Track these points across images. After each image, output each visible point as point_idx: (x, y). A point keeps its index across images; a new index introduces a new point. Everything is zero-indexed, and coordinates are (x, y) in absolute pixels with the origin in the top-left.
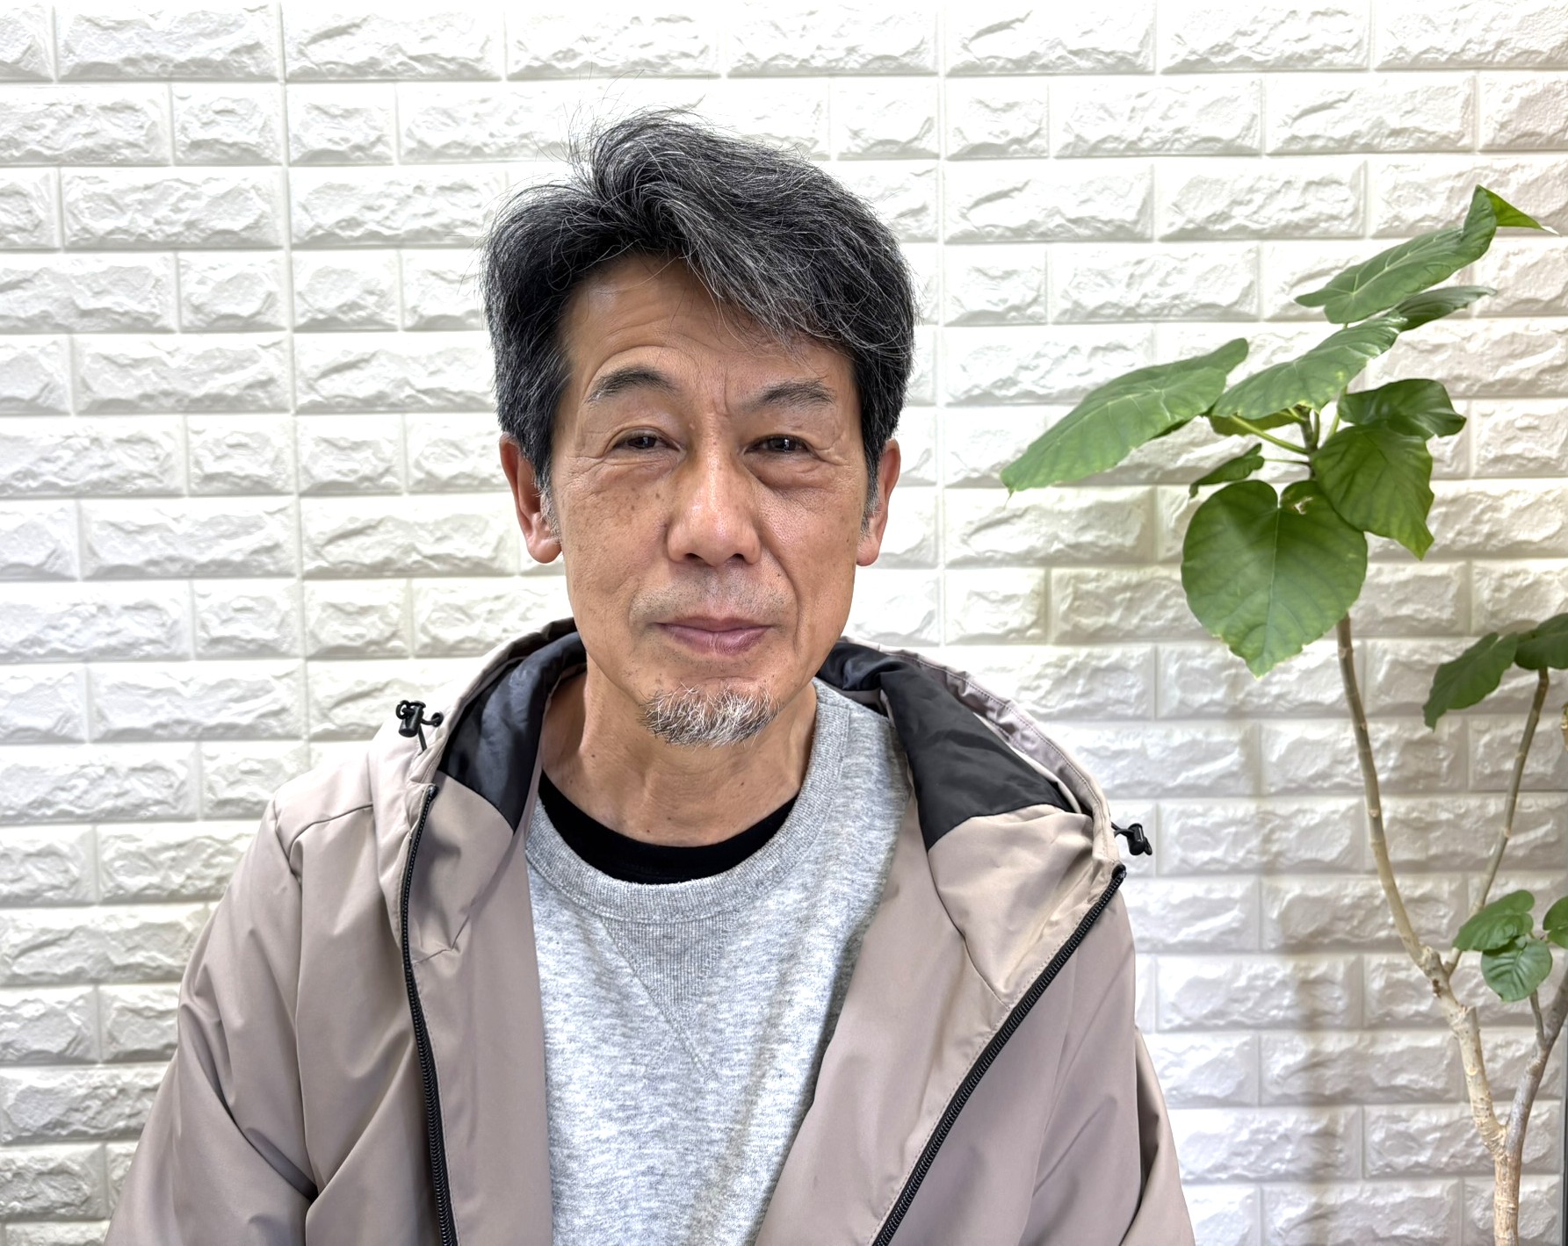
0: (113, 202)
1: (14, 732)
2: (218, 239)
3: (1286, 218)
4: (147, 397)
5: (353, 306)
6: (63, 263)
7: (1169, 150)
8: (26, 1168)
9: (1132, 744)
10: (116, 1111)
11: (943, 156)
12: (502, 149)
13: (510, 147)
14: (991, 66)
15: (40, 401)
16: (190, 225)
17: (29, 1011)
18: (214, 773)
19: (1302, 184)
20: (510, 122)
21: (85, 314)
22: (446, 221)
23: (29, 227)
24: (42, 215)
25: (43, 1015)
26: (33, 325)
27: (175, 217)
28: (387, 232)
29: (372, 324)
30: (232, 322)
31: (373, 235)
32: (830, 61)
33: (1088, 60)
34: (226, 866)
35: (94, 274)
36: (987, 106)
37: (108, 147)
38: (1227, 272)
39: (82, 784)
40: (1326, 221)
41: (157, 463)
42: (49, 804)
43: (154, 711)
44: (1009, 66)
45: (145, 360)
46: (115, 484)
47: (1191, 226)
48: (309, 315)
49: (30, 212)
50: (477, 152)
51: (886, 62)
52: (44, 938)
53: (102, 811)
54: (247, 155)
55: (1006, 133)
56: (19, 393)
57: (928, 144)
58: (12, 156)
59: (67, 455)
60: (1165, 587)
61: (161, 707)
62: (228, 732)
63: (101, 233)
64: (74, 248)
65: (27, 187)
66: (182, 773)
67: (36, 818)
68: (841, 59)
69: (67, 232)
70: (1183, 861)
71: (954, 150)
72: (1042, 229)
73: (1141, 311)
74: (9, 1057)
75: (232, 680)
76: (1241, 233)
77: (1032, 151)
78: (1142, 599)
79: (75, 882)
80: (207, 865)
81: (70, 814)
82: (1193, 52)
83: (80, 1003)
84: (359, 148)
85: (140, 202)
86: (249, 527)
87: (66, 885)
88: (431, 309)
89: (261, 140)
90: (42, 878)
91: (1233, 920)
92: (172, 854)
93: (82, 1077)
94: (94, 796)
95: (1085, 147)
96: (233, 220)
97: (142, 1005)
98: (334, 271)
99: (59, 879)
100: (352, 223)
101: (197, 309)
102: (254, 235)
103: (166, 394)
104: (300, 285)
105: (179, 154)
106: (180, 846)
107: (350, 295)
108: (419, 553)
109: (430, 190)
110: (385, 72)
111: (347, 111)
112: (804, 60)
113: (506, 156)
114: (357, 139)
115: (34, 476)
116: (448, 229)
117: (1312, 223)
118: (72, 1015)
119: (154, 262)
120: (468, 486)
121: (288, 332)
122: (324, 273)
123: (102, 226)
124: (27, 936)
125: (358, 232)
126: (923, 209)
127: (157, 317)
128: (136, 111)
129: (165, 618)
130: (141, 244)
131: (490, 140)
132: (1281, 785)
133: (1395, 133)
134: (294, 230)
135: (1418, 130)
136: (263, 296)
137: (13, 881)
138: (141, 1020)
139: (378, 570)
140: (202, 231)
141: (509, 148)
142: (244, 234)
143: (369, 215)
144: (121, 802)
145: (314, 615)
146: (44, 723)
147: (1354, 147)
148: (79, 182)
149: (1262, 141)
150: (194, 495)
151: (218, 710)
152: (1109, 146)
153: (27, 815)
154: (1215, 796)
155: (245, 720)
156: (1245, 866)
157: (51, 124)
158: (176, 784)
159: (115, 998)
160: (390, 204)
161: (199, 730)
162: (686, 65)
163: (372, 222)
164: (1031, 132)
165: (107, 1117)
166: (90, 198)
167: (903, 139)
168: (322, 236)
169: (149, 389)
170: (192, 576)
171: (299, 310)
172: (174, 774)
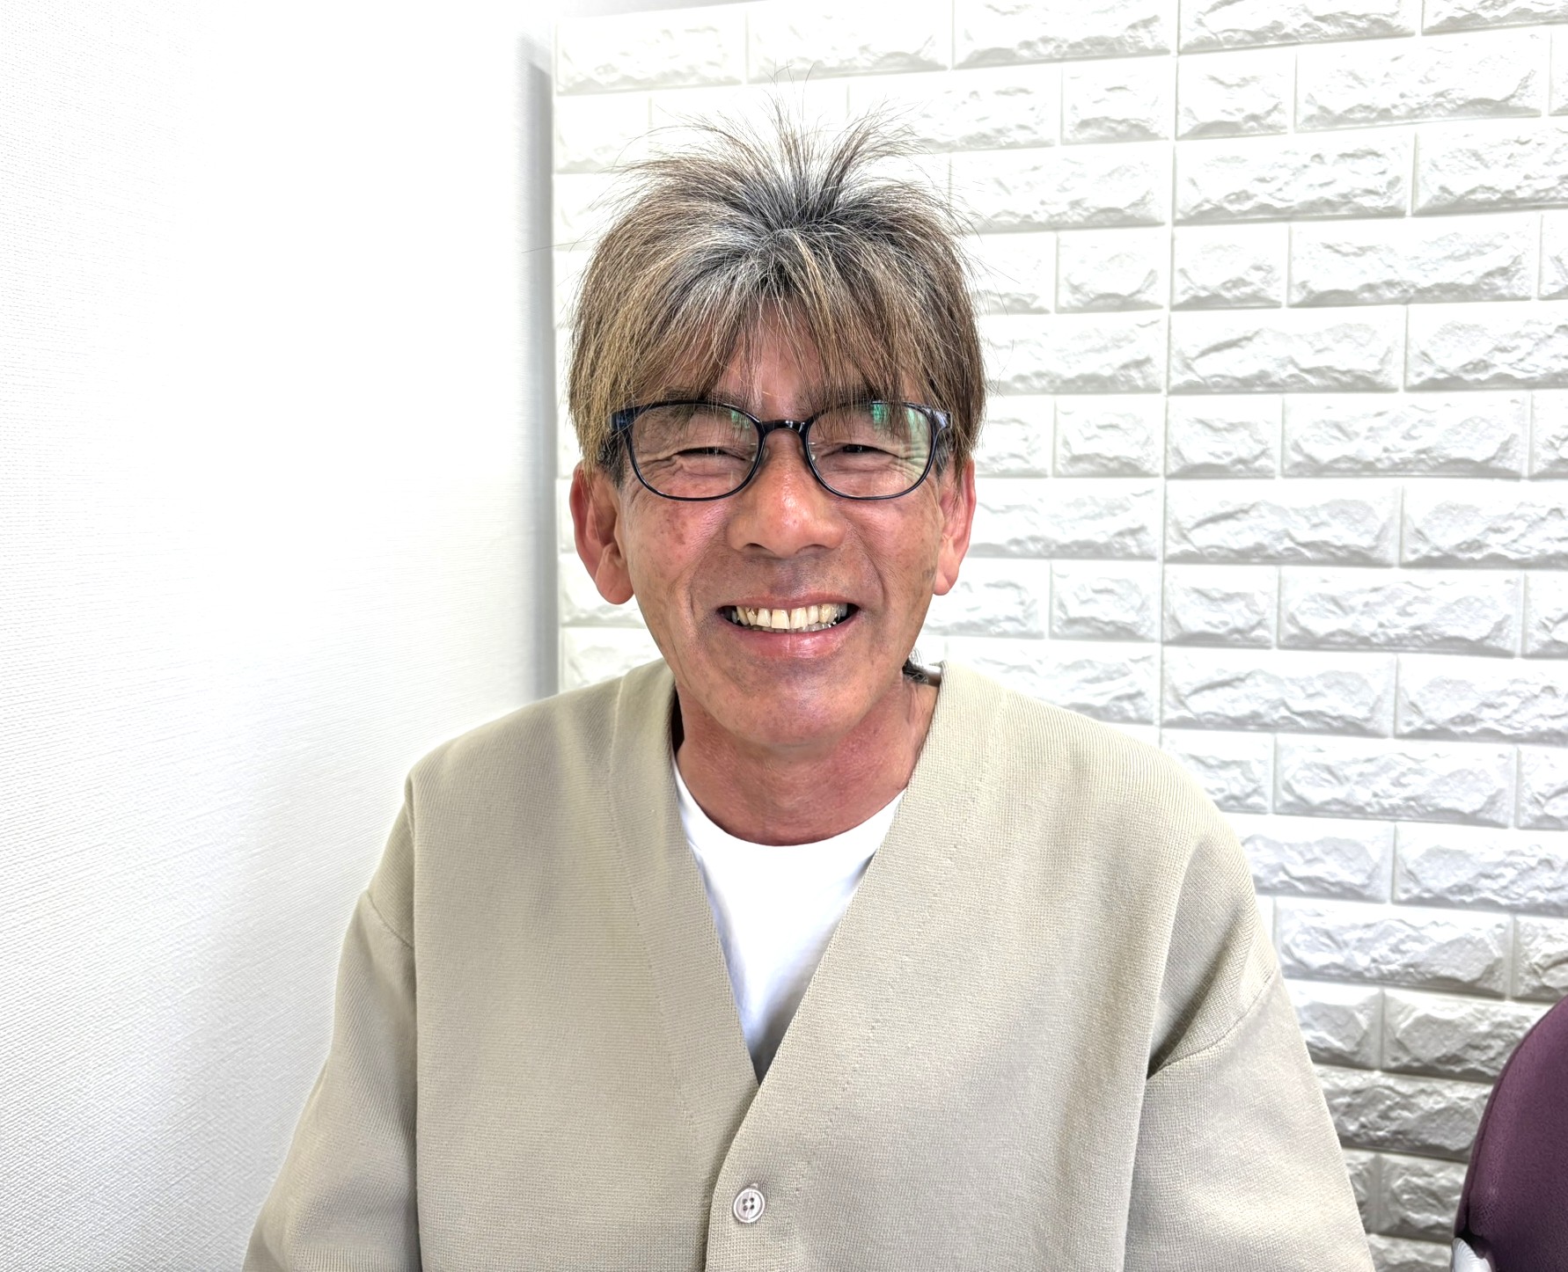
29: (1257, 300)
48: (1192, 292)
50: (1385, 114)
86: (1112, 509)
125: (1247, 206)
131: (1399, 101)
140: (1087, 209)
141: (1419, 108)
142: (1129, 212)
170: (1052, 556)
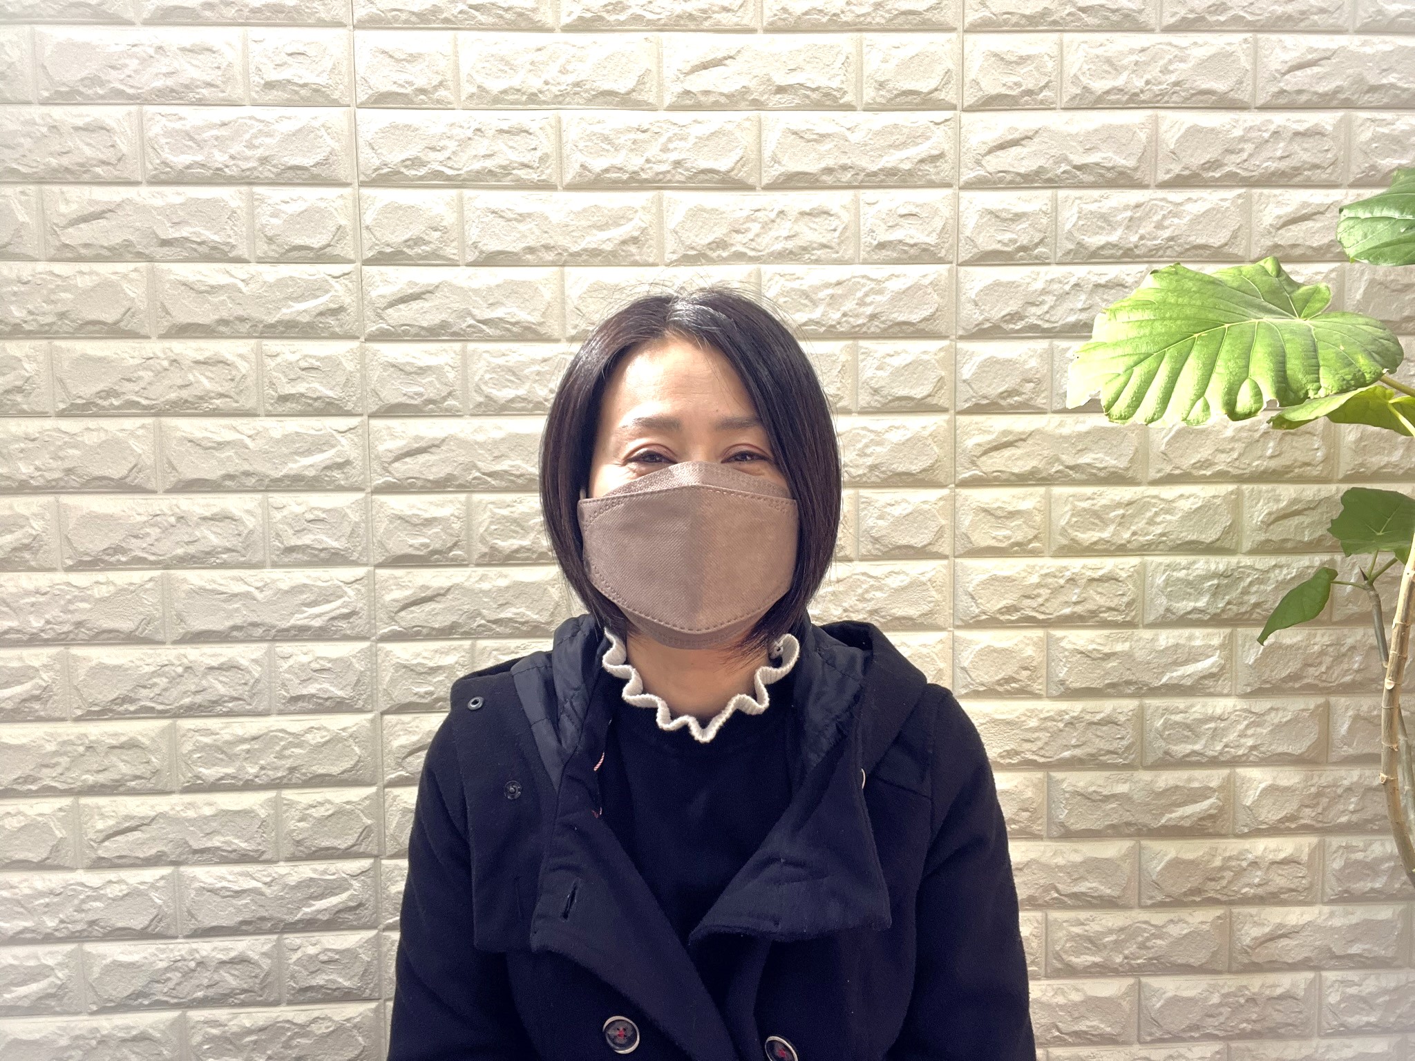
0: (192, 139)
1: (98, 634)
2: (289, 174)
3: (1273, 166)
4: (223, 322)
5: (418, 241)
6: (144, 195)
7: (1167, 102)
8: (109, 1036)
9: (1120, 647)
10: (195, 982)
11: (959, 107)
12: (556, 96)
13: (563, 94)
14: (1006, 22)
15: (122, 324)
16: (264, 160)
17: (114, 891)
18: (287, 671)
19: (1290, 134)
20: (563, 71)
21: (165, 243)
22: (505, 163)
23: (113, 161)
24: (124, 148)
25: (127, 895)
26: (115, 254)
27: (249, 153)
28: (449, 172)
30: (303, 253)
31: (437, 174)
32: (858, 16)
33: (1095, 17)
34: (297, 757)
35: (173, 206)
36: (1002, 59)
37: (187, 86)
38: (1219, 215)
39: (162, 682)
40: (1309, 170)
41: (233, 385)
42: (132, 701)
43: (230, 615)
44: (1023, 22)
45: (221, 287)
46: (193, 404)
47: (1186, 173)
49: (113, 146)
51: (910, 17)
52: (127, 824)
53: (181, 707)
54: (317, 97)
55: (1018, 84)
56: (103, 317)
57: (949, 95)
58: (96, 93)
59: (147, 375)
60: (1154, 505)
61: (237, 610)
62: (301, 634)
63: (180, 167)
64: (155, 181)
65: (111, 123)
66: (256, 671)
67: (119, 713)
68: (869, 14)
69: (150, 167)
70: (1166, 753)
71: (969, 101)
72: (1049, 175)
73: (1137, 252)
74: (95, 933)
75: (305, 585)
76: (1232, 180)
77: (1042, 102)
78: (1133, 516)
79: (156, 773)
80: (280, 756)
81: (152, 709)
82: (1192, 11)
83: (162, 883)
84: (422, 91)
85: (217, 138)
87: (148, 775)
88: (493, 246)
89: (330, 82)
90: (125, 769)
91: (1211, 807)
92: (246, 746)
93: (163, 951)
94: (174, 693)
95: (1092, 98)
96: (304, 156)
97: (219, 885)
98: (400, 207)
99: (141, 770)
100: (416, 162)
101: (270, 240)
102: (324, 172)
103: (242, 320)
104: (368, 219)
105: (253, 94)
106: (254, 738)
107: (414, 231)
108: (479, 470)
109: (490, 133)
110: (446, 20)
111: (411, 55)
112: (834, 15)
113: (560, 103)
114: (421, 82)
115: (117, 394)
116: (506, 169)
117: (1297, 170)
118: (153, 894)
119: (230, 195)
120: (523, 409)
121: (358, 264)
122: (392, 209)
123: (181, 160)
124: (111, 822)
126: (941, 156)
127: (233, 246)
128: (214, 52)
129: (241, 528)
130: (218, 178)
132: (1257, 686)
133: (1373, 89)
134: (361, 168)
135: (1393, 86)
136: (334, 229)
137: (99, 772)
138: (218, 899)
139: (440, 486)
143: (432, 155)
144: (198, 699)
145: (382, 527)
146: (126, 625)
147: (1335, 103)
148: (159, 119)
149: (1254, 96)
150: (269, 415)
151: (293, 614)
152: (1112, 97)
153: (111, 711)
154: (1194, 695)
155: (317, 623)
156: (1222, 759)
157: (133, 64)
158: (252, 681)
159: (194, 878)
160: (452, 145)
161: (273, 632)
162: (727, 19)
163: (435, 161)
164: (1042, 84)
165: (187, 987)
166: (168, 133)
167: (925, 90)
168: (387, 174)
169: (225, 314)
171: (367, 244)
172: (249, 672)
